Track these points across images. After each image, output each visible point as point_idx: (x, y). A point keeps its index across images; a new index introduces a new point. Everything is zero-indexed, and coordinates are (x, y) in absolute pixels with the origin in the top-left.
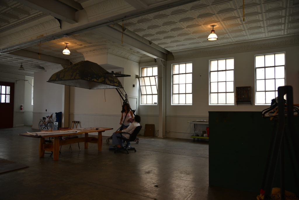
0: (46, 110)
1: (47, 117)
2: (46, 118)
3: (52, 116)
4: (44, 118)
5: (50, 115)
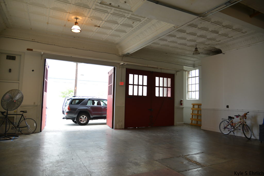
0: (228, 107)
1: (237, 116)
2: (235, 117)
3: (245, 116)
4: (230, 118)
5: (242, 114)
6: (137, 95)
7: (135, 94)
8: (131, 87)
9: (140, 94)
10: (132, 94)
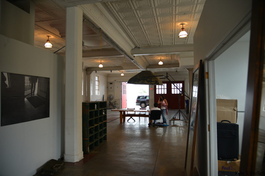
6: (161, 93)
7: (160, 93)
8: (157, 90)
9: (163, 93)
10: (158, 93)
